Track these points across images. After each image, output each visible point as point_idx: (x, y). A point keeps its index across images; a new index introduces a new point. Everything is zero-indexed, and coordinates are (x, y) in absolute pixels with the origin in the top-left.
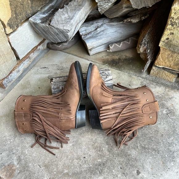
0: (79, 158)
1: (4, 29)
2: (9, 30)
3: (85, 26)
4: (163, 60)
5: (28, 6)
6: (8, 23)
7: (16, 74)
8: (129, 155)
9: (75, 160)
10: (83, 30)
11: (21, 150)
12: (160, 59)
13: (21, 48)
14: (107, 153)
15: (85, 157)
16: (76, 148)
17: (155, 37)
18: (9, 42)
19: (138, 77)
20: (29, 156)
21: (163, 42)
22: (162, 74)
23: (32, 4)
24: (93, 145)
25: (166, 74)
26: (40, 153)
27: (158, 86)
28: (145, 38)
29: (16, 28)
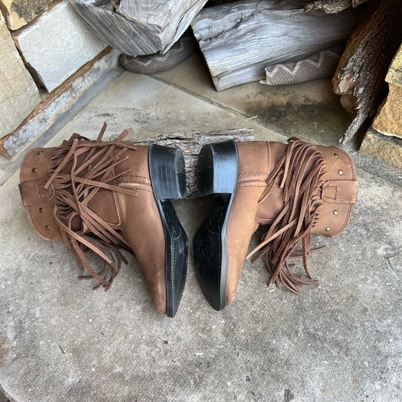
0: (152, 343)
1: (4, 19)
2: (16, 21)
3: (210, 17)
4: (394, 117)
7: (37, 126)
8: (272, 350)
9: (143, 346)
10: (202, 26)
11: (28, 306)
12: (385, 115)
13: (51, 66)
14: (221, 338)
15: (166, 342)
16: (148, 317)
17: (383, 55)
18: (19, 50)
20: (42, 322)
21: (396, 71)
22: (390, 152)
26: (66, 320)
27: (376, 182)
28: (354, 57)
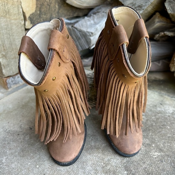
1: (24, 22)
5: (55, 10)
6: (29, 17)
23: (59, 9)
24: (103, 167)
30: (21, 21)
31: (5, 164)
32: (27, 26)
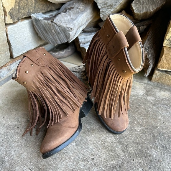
0: (85, 160)
1: (4, 17)
2: (9, 20)
3: (85, 35)
4: (166, 61)
5: (32, 4)
6: (9, 12)
7: (6, 72)
8: (149, 156)
9: (81, 162)
10: (82, 38)
11: (6, 150)
12: (163, 61)
13: (17, 45)
14: (122, 154)
15: (94, 159)
16: (80, 148)
18: (6, 33)
19: (140, 82)
20: (16, 157)
21: (168, 40)
22: (165, 78)
23: (35, 4)
24: (102, 145)
25: (169, 79)
27: (162, 90)
28: (145, 44)
29: (16, 20)
30: (2, 16)
31: (15, 156)
32: (7, 21)
